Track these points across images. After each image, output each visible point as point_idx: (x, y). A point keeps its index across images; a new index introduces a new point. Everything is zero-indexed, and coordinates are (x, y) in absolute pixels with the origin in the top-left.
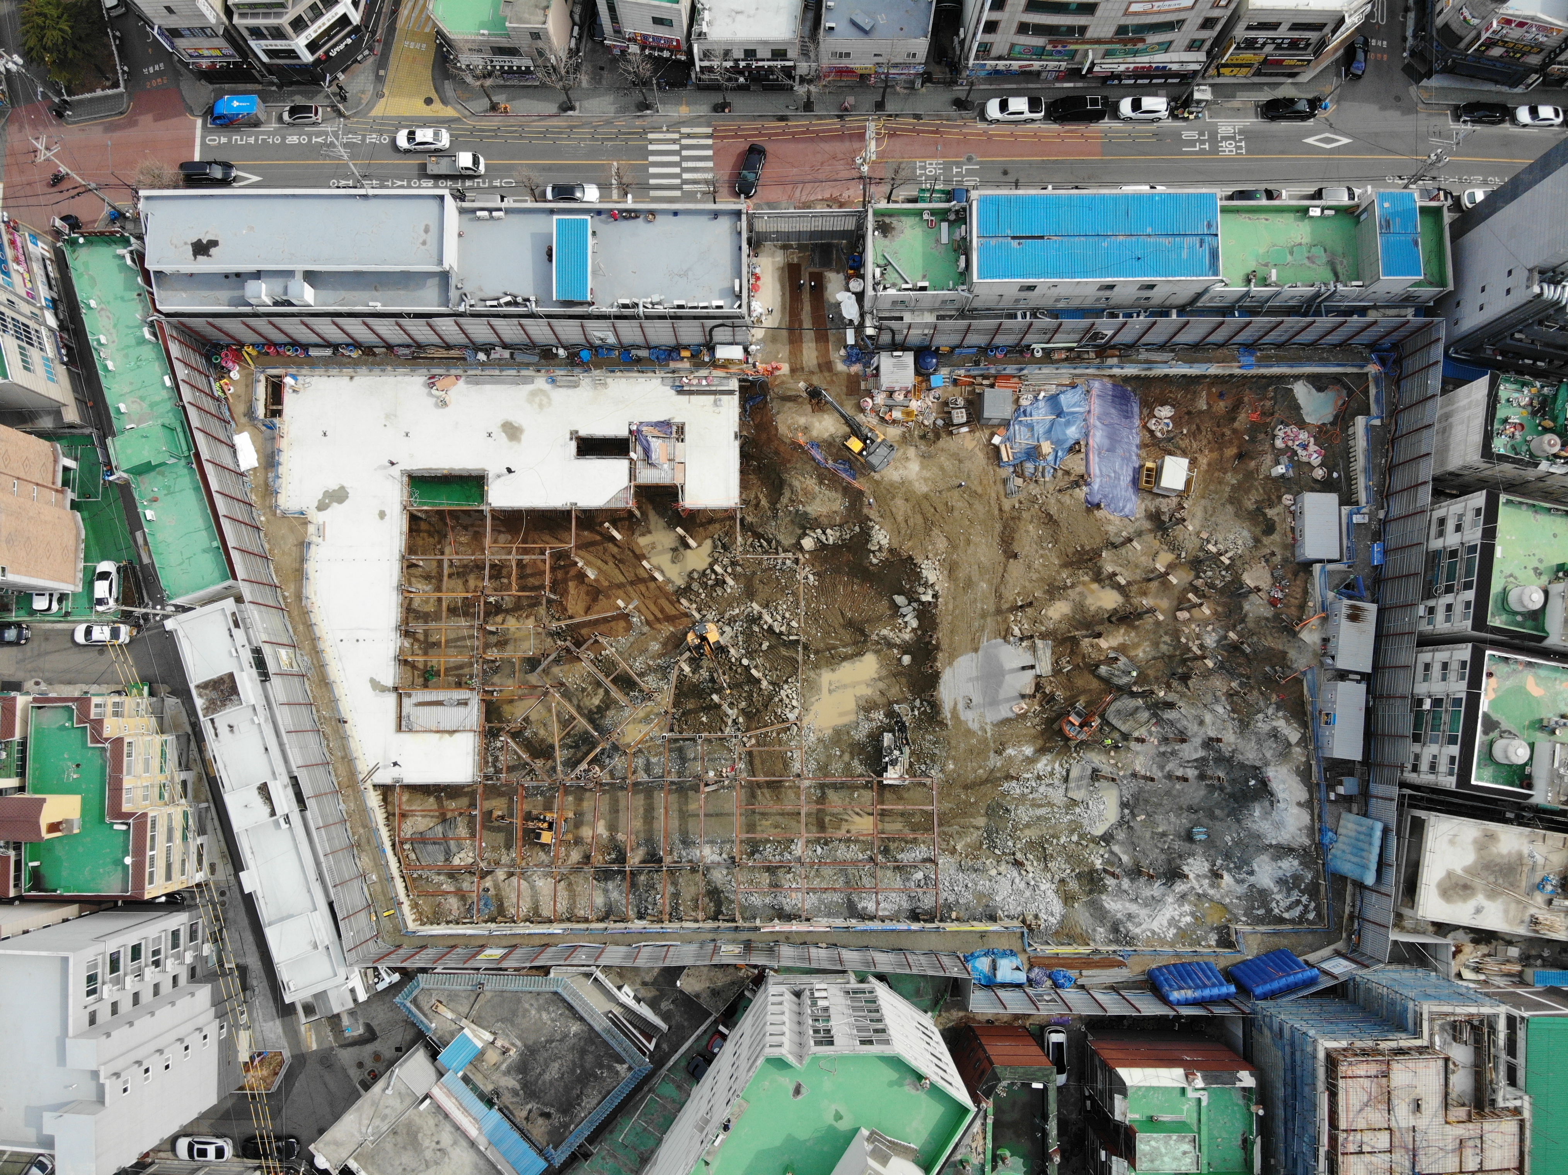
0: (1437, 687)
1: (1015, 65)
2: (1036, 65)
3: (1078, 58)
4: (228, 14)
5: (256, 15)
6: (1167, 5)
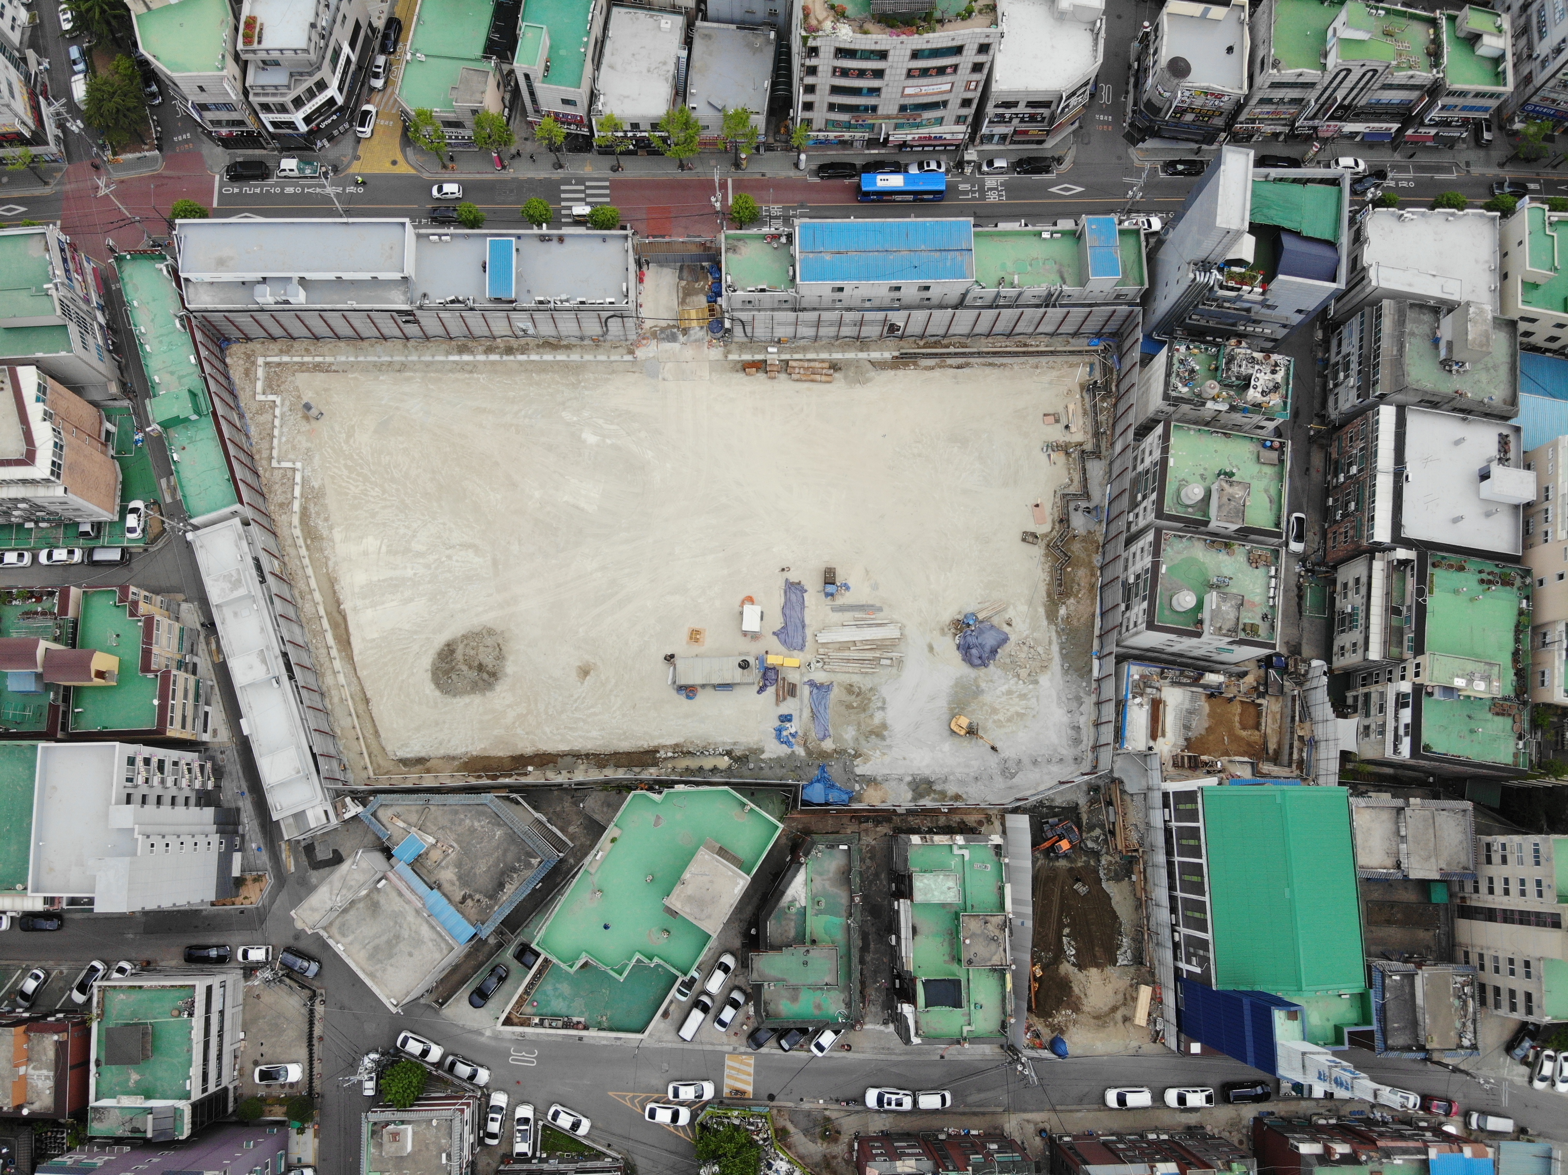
0: (1138, 567)
1: (832, 135)
3: (876, 130)
4: (246, 93)
5: (267, 95)
6: (930, 89)
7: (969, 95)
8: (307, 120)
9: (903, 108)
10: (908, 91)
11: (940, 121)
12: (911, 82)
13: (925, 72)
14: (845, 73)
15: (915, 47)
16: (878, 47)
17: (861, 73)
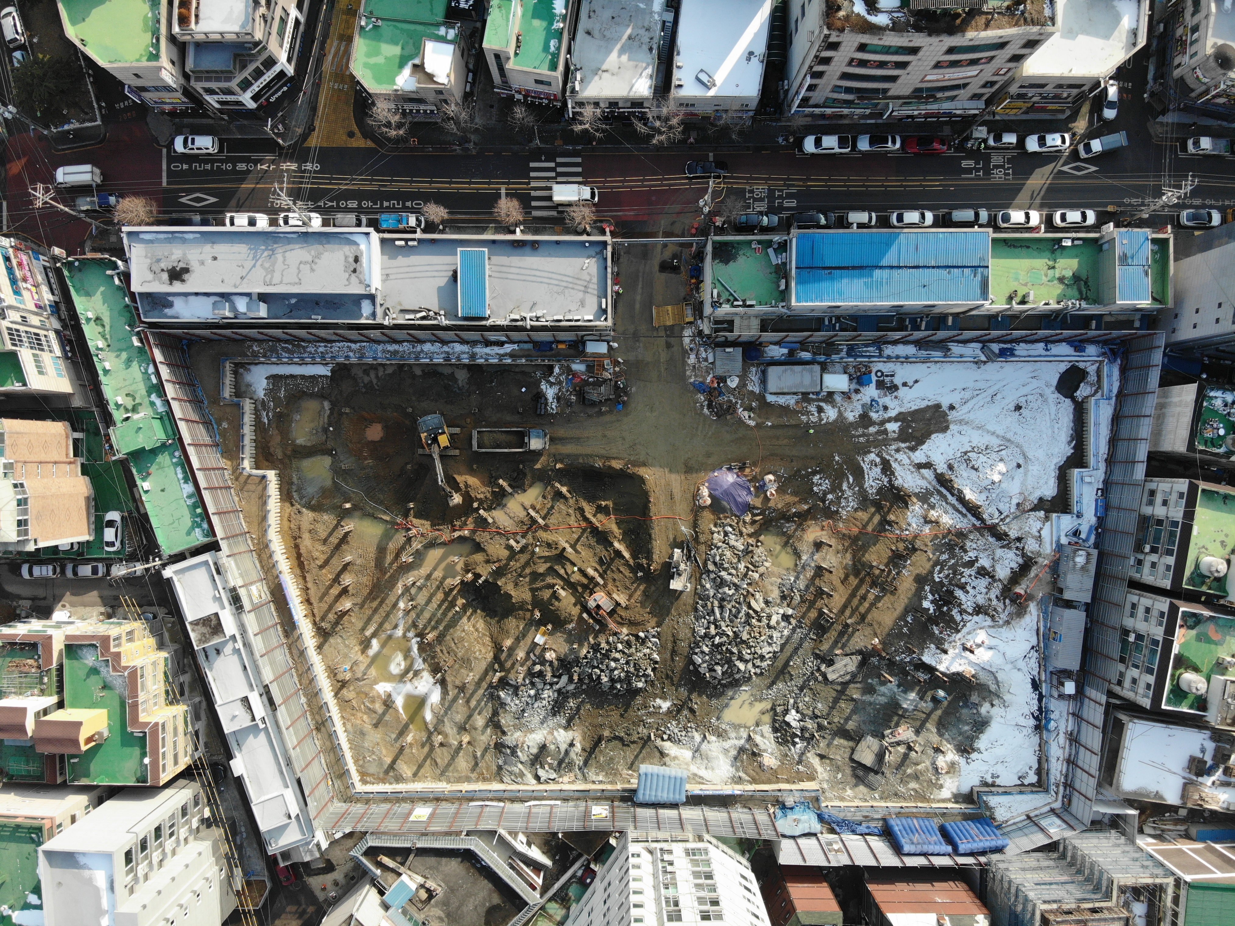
0: (1141, 626)
1: (829, 111)
2: (846, 111)
3: (879, 107)
4: (186, 76)
5: (208, 79)
6: (956, 76)
7: (995, 78)
8: (255, 98)
9: (918, 90)
10: (929, 78)
11: (953, 98)
12: (936, 71)
13: (954, 64)
14: (863, 63)
15: (953, 44)
16: (911, 45)
17: (882, 65)
